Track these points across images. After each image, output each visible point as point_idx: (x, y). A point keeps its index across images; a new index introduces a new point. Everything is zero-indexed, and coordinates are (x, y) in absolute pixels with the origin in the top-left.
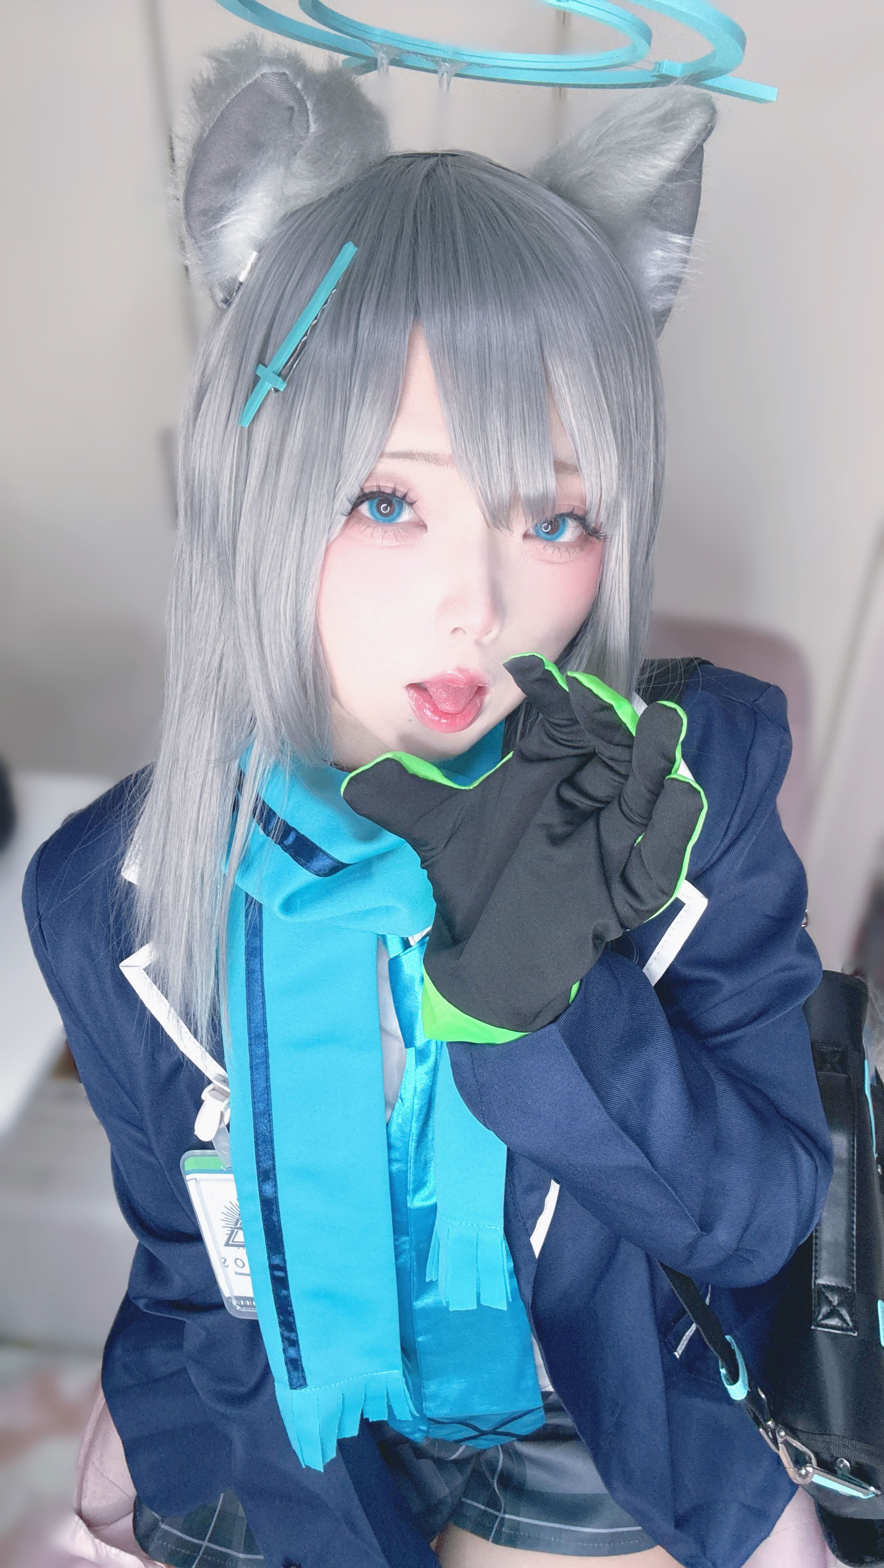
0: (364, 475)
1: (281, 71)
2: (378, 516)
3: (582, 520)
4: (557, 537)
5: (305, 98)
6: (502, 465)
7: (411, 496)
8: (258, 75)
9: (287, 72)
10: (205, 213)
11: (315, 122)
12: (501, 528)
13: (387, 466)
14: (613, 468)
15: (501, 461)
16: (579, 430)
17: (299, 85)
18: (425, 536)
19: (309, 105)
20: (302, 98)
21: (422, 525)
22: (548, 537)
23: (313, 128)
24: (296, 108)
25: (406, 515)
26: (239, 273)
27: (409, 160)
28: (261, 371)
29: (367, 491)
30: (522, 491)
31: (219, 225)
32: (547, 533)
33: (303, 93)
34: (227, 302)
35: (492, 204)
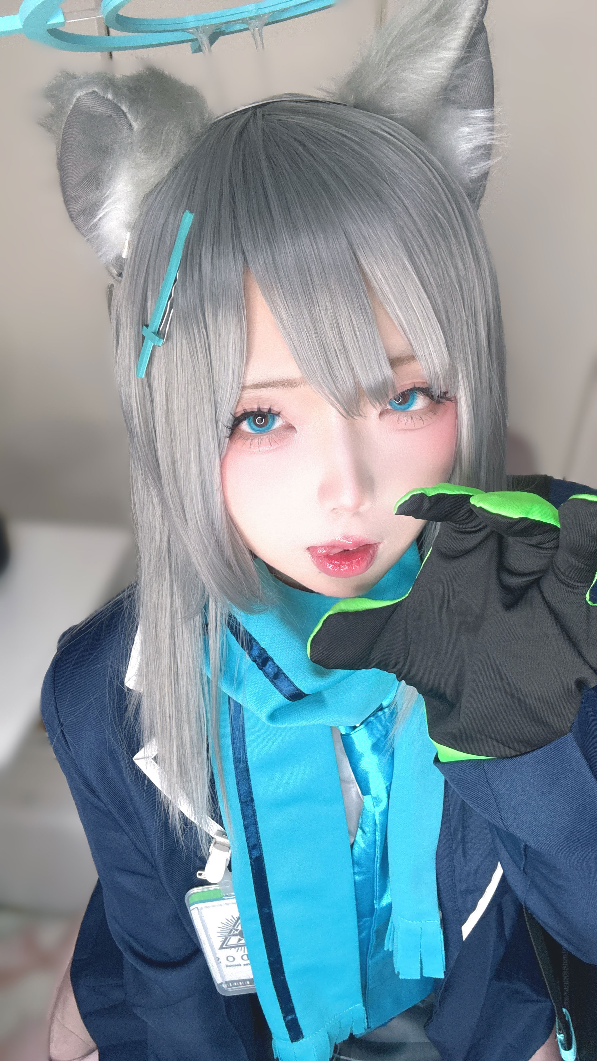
0: (233, 403)
1: (91, 91)
2: (255, 427)
3: (426, 391)
4: (410, 406)
5: (119, 105)
6: (343, 369)
7: (276, 409)
8: (74, 100)
9: (97, 90)
10: (84, 212)
11: (136, 120)
12: (355, 417)
13: (250, 394)
14: (442, 346)
15: (342, 366)
16: (406, 320)
17: (110, 96)
18: (296, 436)
19: (125, 109)
20: (116, 105)
21: (290, 428)
22: (402, 407)
23: (135, 125)
24: (114, 116)
25: (279, 423)
26: (121, 252)
27: (228, 121)
28: (146, 332)
29: (238, 415)
30: (364, 385)
31: (96, 220)
32: (399, 404)
33: (115, 101)
34: (120, 275)
35: (296, 144)
